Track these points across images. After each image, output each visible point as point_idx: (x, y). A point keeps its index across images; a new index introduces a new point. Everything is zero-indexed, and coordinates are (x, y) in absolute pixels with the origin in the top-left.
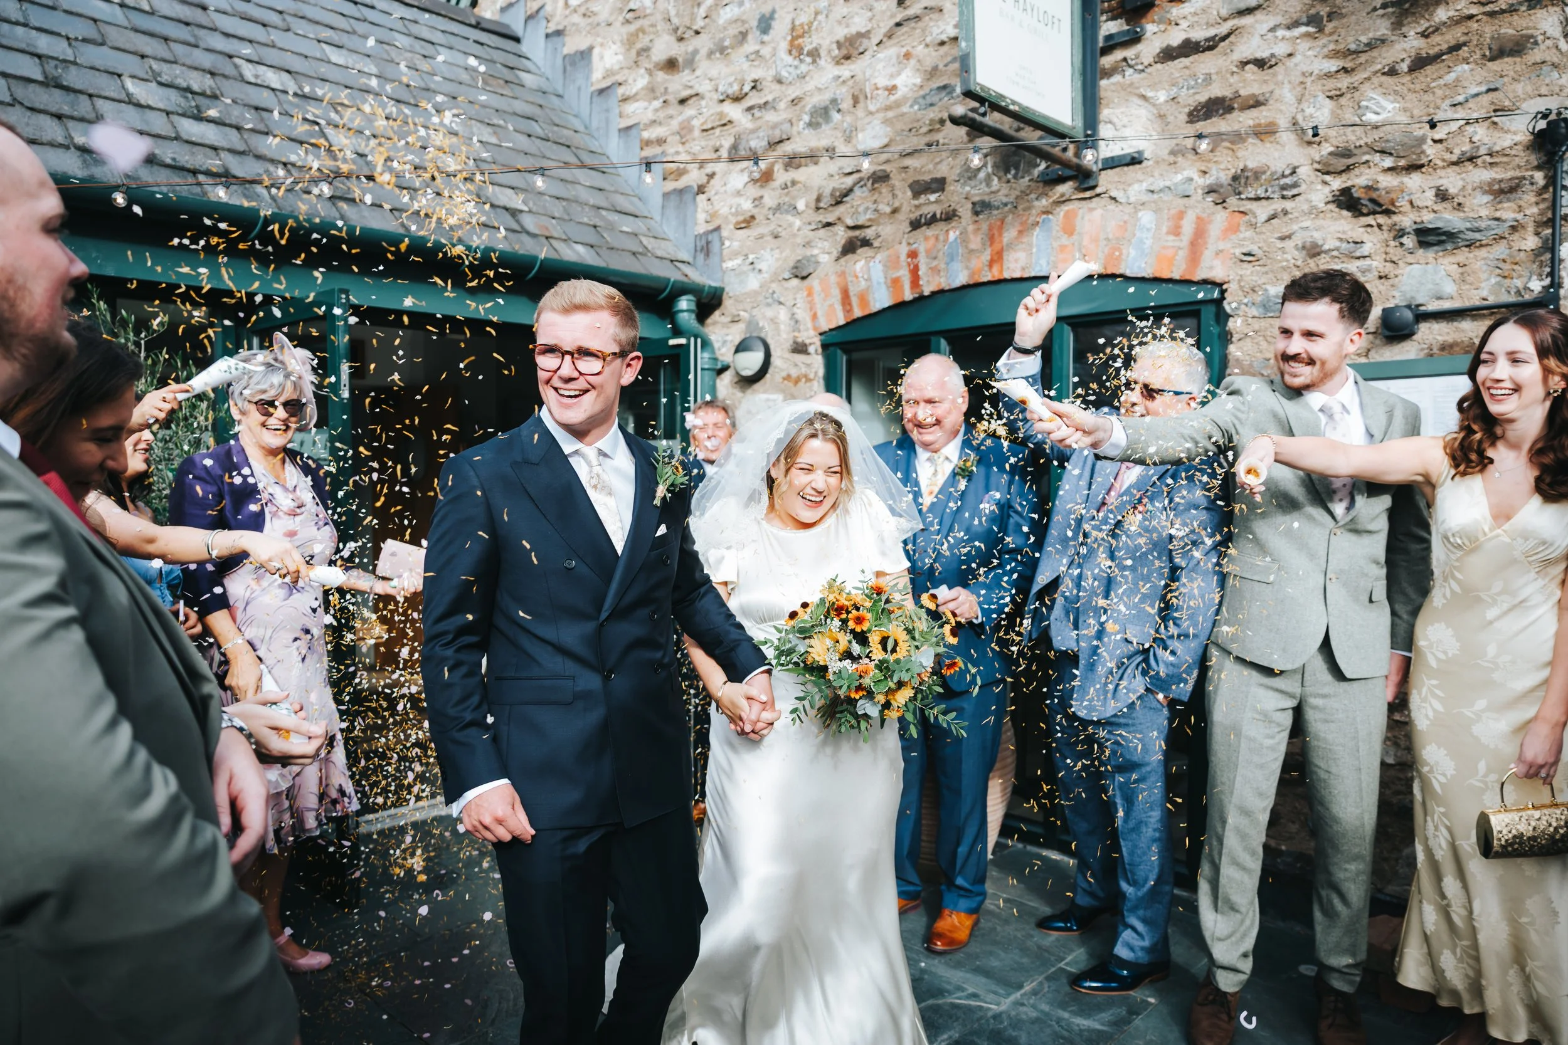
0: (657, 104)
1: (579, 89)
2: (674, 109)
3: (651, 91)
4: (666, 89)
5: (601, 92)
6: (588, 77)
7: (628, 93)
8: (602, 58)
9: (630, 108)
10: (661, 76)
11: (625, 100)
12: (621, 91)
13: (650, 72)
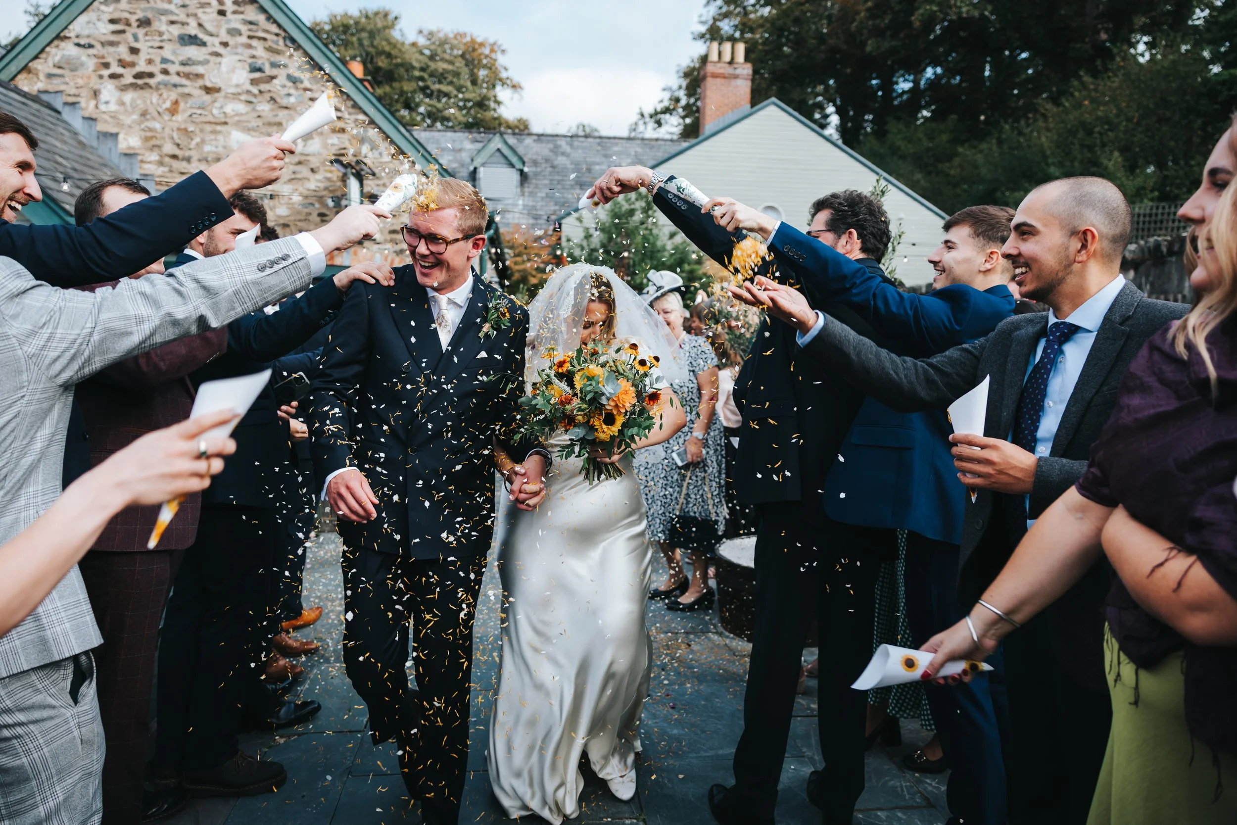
0: (166, 169)
1: (110, 149)
2: (175, 175)
3: (161, 163)
4: (171, 166)
5: (126, 155)
6: (116, 145)
7: (145, 159)
8: (125, 139)
9: (146, 166)
10: (167, 159)
11: (142, 161)
12: (140, 158)
13: (161, 156)
